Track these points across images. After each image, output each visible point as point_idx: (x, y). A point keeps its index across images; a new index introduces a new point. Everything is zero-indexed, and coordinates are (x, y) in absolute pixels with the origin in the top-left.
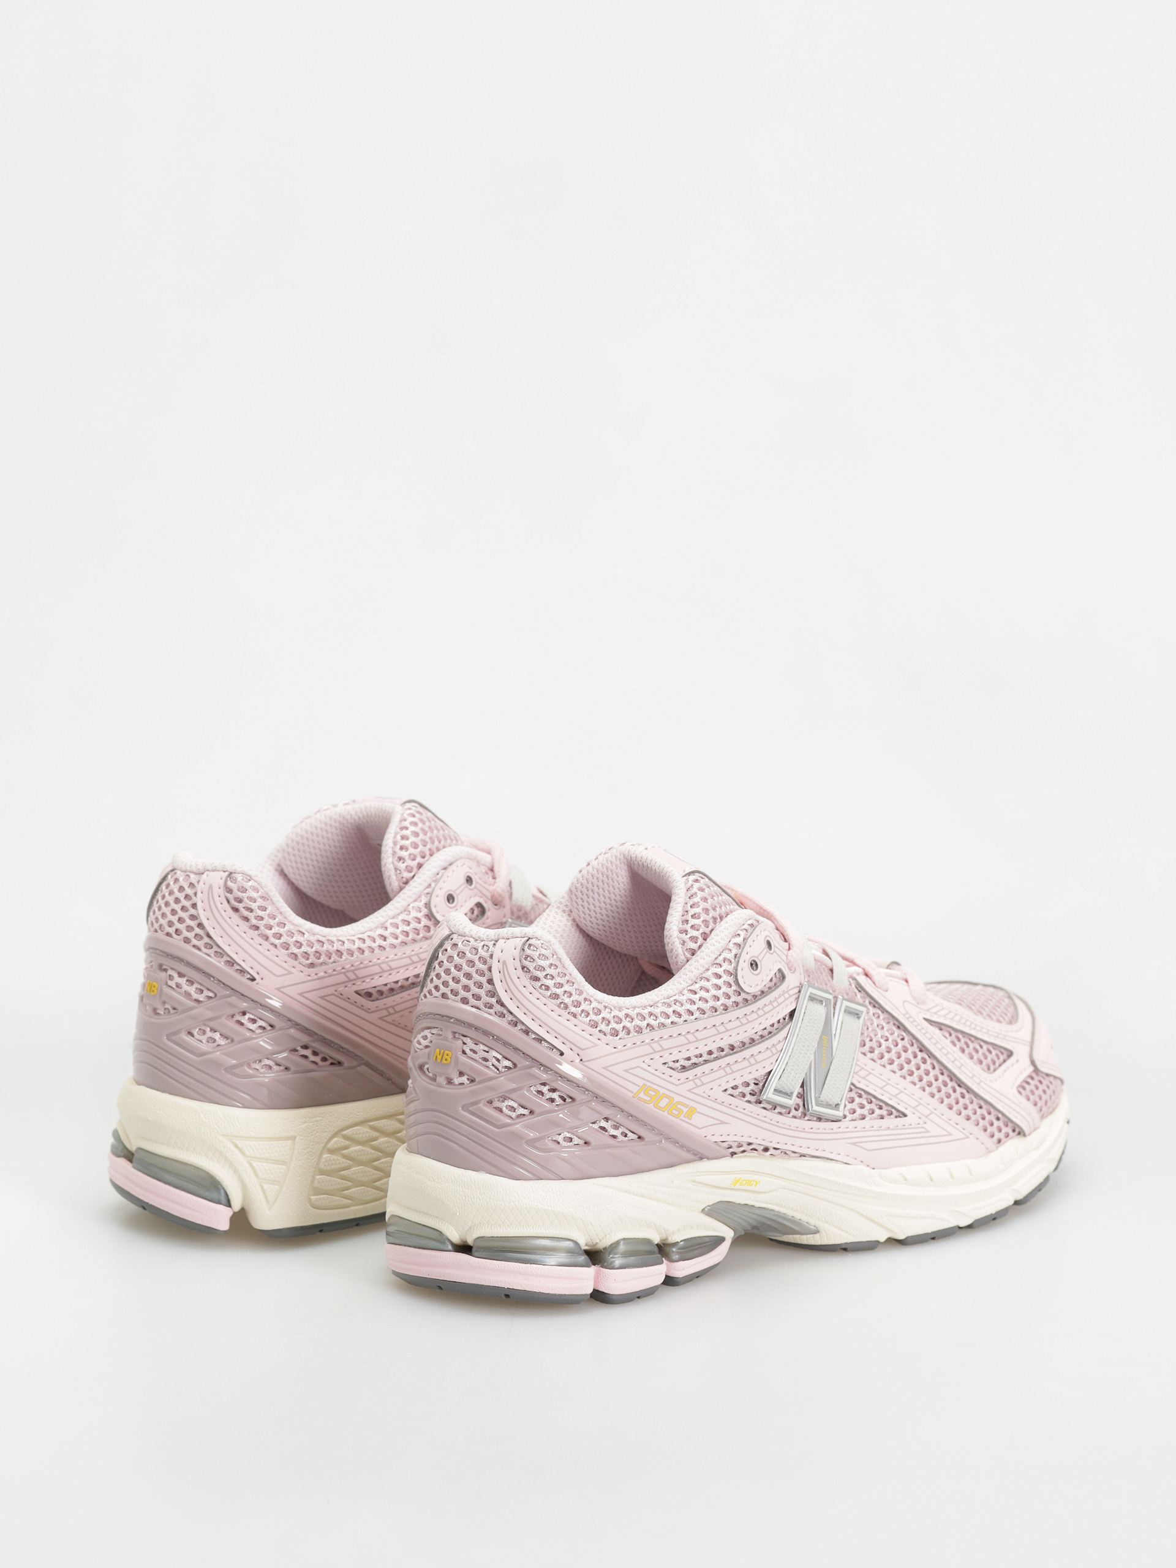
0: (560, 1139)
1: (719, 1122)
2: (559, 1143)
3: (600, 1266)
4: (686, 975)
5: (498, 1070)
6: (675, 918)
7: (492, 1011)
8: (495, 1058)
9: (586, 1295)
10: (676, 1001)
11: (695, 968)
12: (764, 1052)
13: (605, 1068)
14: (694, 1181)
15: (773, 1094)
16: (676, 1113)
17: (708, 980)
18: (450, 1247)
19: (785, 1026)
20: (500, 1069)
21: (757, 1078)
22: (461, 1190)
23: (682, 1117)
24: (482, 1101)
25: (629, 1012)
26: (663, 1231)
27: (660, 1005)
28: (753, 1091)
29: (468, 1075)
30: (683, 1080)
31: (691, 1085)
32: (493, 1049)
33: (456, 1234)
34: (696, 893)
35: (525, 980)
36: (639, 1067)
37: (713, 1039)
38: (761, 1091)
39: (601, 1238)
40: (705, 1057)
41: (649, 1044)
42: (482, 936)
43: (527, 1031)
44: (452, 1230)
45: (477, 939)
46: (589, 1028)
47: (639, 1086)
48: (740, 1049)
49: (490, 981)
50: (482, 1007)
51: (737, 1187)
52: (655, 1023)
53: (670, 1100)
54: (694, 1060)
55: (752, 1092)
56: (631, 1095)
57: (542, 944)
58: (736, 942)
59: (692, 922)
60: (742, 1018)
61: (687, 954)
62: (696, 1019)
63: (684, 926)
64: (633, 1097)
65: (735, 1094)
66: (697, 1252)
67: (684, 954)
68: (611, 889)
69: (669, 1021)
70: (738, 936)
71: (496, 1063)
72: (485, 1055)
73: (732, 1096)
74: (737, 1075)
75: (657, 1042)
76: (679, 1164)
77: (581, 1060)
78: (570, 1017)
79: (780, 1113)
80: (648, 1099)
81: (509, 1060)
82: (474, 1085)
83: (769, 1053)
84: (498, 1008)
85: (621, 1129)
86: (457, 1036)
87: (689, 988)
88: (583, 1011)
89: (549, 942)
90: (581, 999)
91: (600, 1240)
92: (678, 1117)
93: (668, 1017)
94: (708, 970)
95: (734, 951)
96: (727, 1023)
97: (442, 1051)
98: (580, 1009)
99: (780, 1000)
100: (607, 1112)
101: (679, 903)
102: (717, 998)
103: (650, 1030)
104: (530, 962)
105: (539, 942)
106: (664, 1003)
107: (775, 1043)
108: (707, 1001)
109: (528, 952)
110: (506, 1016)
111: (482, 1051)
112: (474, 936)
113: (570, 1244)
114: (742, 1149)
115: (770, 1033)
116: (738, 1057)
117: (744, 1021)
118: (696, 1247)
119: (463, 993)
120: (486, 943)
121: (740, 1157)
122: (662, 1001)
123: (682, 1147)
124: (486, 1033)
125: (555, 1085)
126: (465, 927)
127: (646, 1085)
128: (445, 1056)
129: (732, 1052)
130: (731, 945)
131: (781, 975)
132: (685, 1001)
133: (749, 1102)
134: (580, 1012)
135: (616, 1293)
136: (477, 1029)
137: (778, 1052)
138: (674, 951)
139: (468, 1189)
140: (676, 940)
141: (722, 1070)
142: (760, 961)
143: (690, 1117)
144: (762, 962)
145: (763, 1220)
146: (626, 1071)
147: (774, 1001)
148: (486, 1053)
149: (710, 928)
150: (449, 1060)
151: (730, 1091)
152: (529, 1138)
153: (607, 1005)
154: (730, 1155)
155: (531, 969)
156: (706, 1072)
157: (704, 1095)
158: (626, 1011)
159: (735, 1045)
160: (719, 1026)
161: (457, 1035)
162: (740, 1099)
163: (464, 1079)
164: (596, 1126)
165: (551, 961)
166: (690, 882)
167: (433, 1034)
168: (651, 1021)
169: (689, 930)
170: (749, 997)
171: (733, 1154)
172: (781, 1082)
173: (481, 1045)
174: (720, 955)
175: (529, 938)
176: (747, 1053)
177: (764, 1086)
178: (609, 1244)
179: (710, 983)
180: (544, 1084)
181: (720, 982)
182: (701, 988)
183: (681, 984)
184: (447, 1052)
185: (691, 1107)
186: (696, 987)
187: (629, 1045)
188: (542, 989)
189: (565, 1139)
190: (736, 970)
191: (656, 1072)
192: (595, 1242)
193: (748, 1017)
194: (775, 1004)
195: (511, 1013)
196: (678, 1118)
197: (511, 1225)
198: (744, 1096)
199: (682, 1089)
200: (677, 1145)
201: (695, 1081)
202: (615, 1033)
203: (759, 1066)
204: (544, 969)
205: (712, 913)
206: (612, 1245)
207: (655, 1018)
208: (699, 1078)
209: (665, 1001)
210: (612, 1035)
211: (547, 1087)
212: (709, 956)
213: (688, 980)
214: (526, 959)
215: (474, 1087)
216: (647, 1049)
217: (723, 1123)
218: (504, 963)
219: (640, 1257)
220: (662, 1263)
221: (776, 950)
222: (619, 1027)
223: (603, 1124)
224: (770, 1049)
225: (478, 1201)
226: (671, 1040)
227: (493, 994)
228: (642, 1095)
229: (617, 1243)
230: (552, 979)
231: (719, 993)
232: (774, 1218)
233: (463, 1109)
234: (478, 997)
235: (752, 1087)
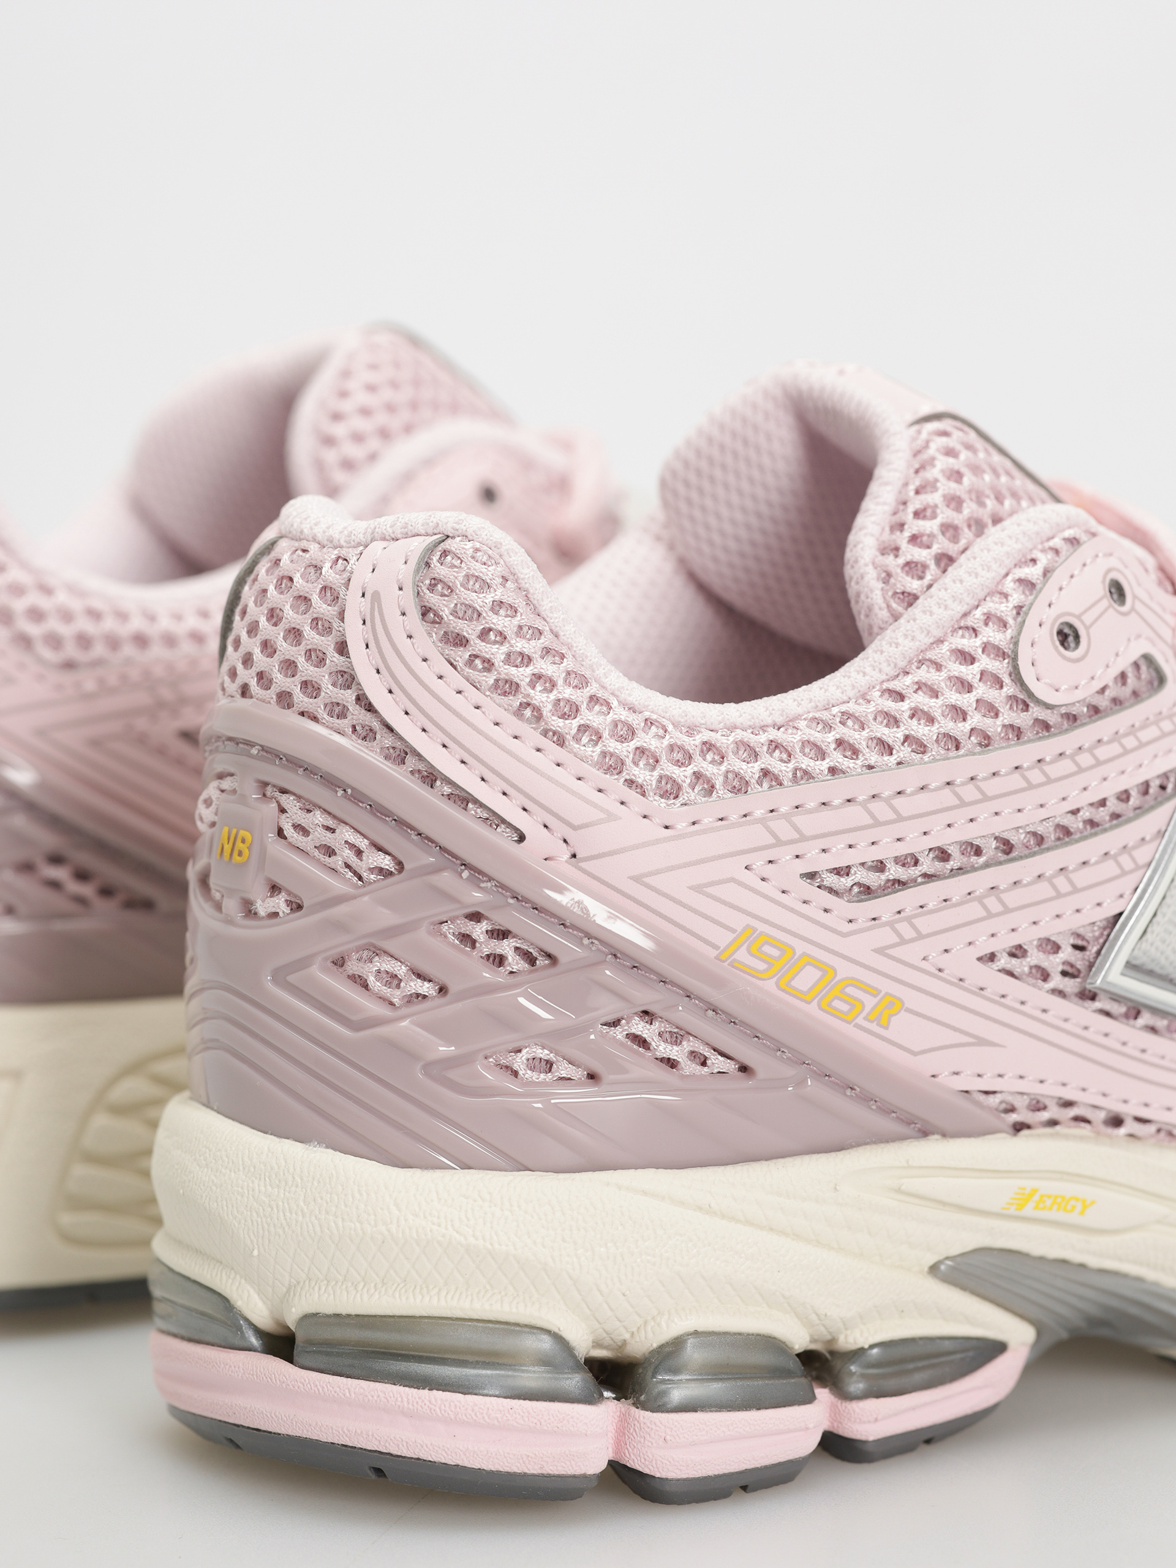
0: (519, 1062)
1: (971, 1040)
2: (515, 1074)
3: (630, 1401)
4: (882, 652)
5: (360, 878)
6: (873, 519)
7: (345, 724)
8: (352, 846)
9: (585, 1477)
10: (846, 716)
11: (906, 636)
12: (1097, 863)
13: (637, 879)
14: (899, 1191)
15: (1123, 974)
16: (845, 1007)
17: (938, 667)
18: (254, 1341)
19: (1158, 803)
20: (365, 875)
21: (1081, 931)
22: (263, 1189)
23: (860, 1020)
24: (319, 958)
25: (716, 738)
26: (814, 1317)
27: (802, 724)
28: (1072, 966)
29: (289, 893)
30: (861, 923)
31: (885, 936)
32: (346, 824)
33: (260, 1304)
34: (933, 459)
35: (427, 642)
36: (733, 880)
37: (947, 818)
38: (1091, 966)
39: (635, 1330)
40: (928, 864)
41: (761, 821)
42: (337, 536)
43: (431, 777)
44: (248, 1292)
45: (325, 542)
46: (600, 773)
47: (733, 931)
48: (1027, 852)
49: (342, 648)
50: (322, 714)
51: (1029, 1211)
52: (784, 770)
53: (825, 973)
54: (894, 871)
55: (1068, 968)
56: (713, 953)
57: (477, 550)
58: (1023, 576)
59: (915, 526)
60: (1029, 768)
61: (894, 605)
62: (899, 763)
63: (894, 537)
64: (717, 958)
65: (1017, 971)
66: (918, 1377)
67: (889, 606)
68: (756, 474)
69: (824, 765)
70: (1031, 564)
71: (353, 860)
72: (328, 838)
73: (1010, 974)
74: (1021, 920)
75: (786, 817)
76: (859, 1144)
77: (574, 856)
78: (547, 744)
79: (1153, 1030)
80: (761, 966)
81: (387, 853)
82: (299, 918)
83: (1109, 868)
84: (357, 714)
85: (688, 1045)
86: (268, 794)
87: (885, 686)
88: (583, 728)
89: (498, 545)
90: (580, 697)
91: (633, 1334)
92: (849, 1018)
93: (822, 754)
94: (942, 642)
95: (1016, 598)
96: (985, 779)
97: (234, 831)
98: (575, 723)
99: (1145, 735)
100: (648, 996)
101: (886, 484)
102: (960, 714)
103: (771, 786)
104: (443, 595)
105: (469, 545)
106: (817, 721)
107: (1131, 844)
108: (931, 720)
109: (440, 570)
110: (378, 736)
111: (320, 830)
112: (320, 537)
113: (545, 1344)
114: (1045, 1116)
115: (1116, 816)
116: (1024, 869)
117: (1035, 776)
118: (920, 1364)
119: (281, 680)
120: (343, 553)
121: (1039, 1136)
122: (811, 715)
123: (866, 1099)
124: (331, 782)
125: (504, 920)
126: (316, 524)
127: (755, 930)
128: (239, 845)
129: (1005, 857)
130: (1009, 585)
131: (1154, 674)
132: (871, 717)
133: (1060, 993)
134: (574, 731)
135: (671, 1475)
136: (309, 770)
137: (1138, 867)
138: (863, 597)
139: (278, 1187)
140: (870, 569)
141: (976, 904)
142: (1087, 628)
143: (884, 1022)
144: (1092, 631)
145: (1115, 1303)
146: (698, 889)
147: (1126, 735)
148: (328, 834)
149: (963, 542)
150: (246, 852)
151: (1004, 961)
152: (432, 1056)
153: (654, 717)
154: (1011, 1130)
155: (445, 613)
156: (931, 906)
157: (924, 965)
158: (706, 736)
159: (1014, 839)
160: (963, 784)
161: (269, 791)
162: (1034, 986)
163: (279, 903)
164: (619, 1033)
165: (498, 594)
166: (924, 435)
167: (223, 791)
168: (774, 763)
169: (904, 545)
170: (1052, 718)
171: (1019, 1127)
172: (1144, 945)
173: (318, 813)
174: (977, 607)
175: (448, 537)
176: (1048, 862)
177: (1099, 953)
178: (655, 1345)
179: (944, 674)
180: (476, 917)
181: (970, 673)
182: (920, 686)
183: (865, 674)
184: (242, 833)
185: (887, 994)
186: (904, 684)
187: (706, 821)
188: (475, 668)
189: (535, 1064)
190: (1016, 644)
191: (783, 898)
192: (619, 1339)
193: (1047, 768)
194: (1130, 742)
195: (391, 729)
196: (849, 1023)
197: (384, 1284)
198: (1045, 976)
199: (862, 946)
200: (848, 1092)
201: (897, 926)
202: (671, 790)
203: (1086, 900)
204: (479, 615)
205: (970, 508)
206: (661, 1347)
207: (785, 756)
208: (909, 919)
209: (817, 715)
210: (665, 795)
211: (484, 926)
212: (946, 607)
213: (884, 666)
214: (432, 587)
215: (301, 921)
216: (756, 835)
217: (981, 1042)
218: (376, 596)
219: (739, 1383)
220: (810, 1399)
221: (1139, 606)
222: (683, 775)
223: (639, 1027)
224: (1115, 858)
225: (300, 1218)
226: (826, 813)
227: (347, 678)
228: (742, 955)
229: (677, 1344)
230: (502, 644)
231: (966, 701)
232: (1147, 1299)
233: (275, 980)
234: (311, 688)
235: (1067, 953)
